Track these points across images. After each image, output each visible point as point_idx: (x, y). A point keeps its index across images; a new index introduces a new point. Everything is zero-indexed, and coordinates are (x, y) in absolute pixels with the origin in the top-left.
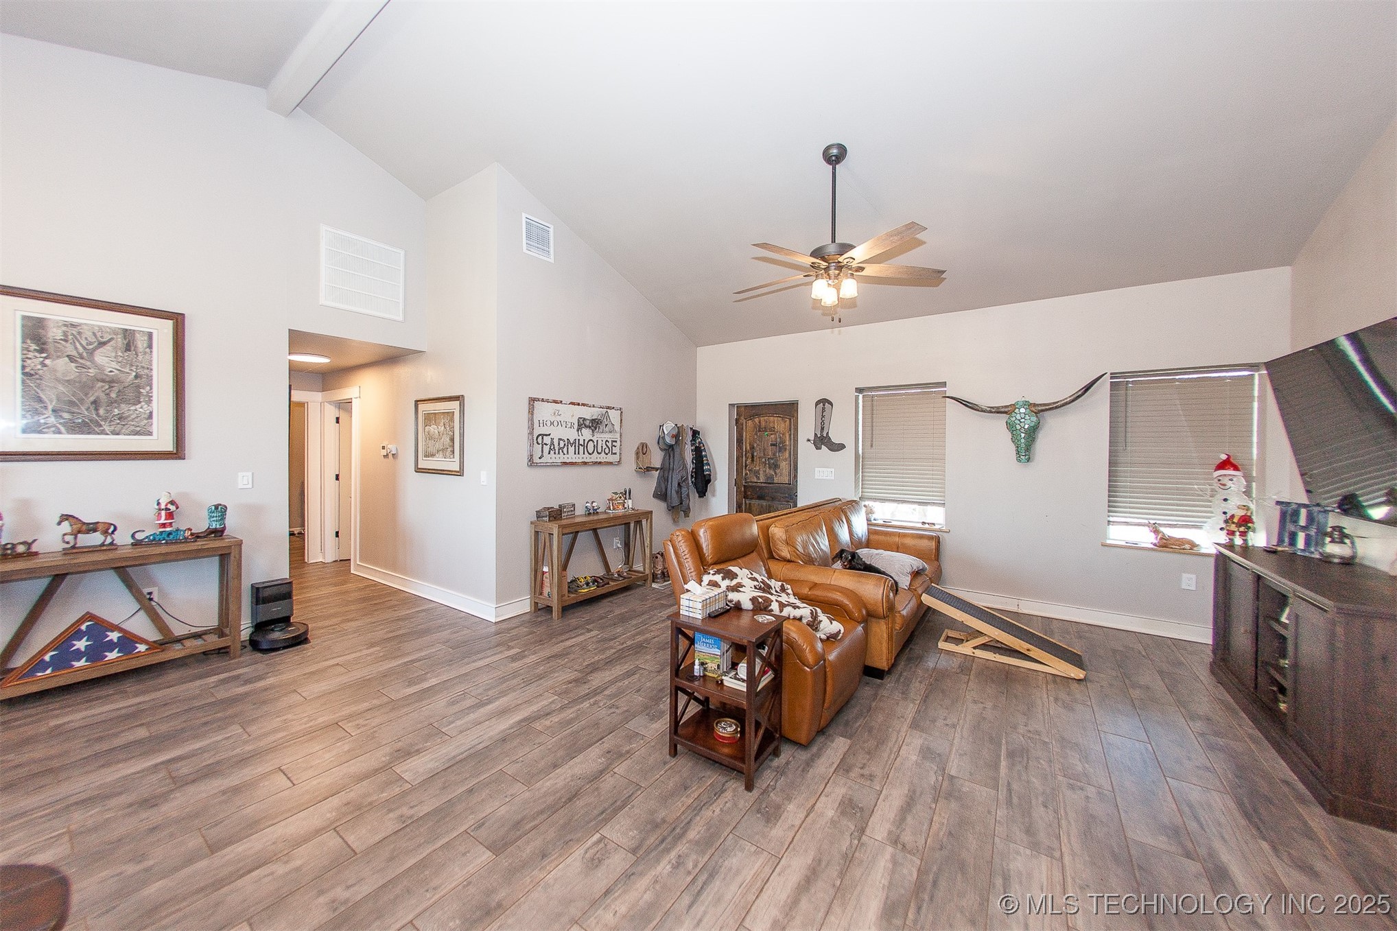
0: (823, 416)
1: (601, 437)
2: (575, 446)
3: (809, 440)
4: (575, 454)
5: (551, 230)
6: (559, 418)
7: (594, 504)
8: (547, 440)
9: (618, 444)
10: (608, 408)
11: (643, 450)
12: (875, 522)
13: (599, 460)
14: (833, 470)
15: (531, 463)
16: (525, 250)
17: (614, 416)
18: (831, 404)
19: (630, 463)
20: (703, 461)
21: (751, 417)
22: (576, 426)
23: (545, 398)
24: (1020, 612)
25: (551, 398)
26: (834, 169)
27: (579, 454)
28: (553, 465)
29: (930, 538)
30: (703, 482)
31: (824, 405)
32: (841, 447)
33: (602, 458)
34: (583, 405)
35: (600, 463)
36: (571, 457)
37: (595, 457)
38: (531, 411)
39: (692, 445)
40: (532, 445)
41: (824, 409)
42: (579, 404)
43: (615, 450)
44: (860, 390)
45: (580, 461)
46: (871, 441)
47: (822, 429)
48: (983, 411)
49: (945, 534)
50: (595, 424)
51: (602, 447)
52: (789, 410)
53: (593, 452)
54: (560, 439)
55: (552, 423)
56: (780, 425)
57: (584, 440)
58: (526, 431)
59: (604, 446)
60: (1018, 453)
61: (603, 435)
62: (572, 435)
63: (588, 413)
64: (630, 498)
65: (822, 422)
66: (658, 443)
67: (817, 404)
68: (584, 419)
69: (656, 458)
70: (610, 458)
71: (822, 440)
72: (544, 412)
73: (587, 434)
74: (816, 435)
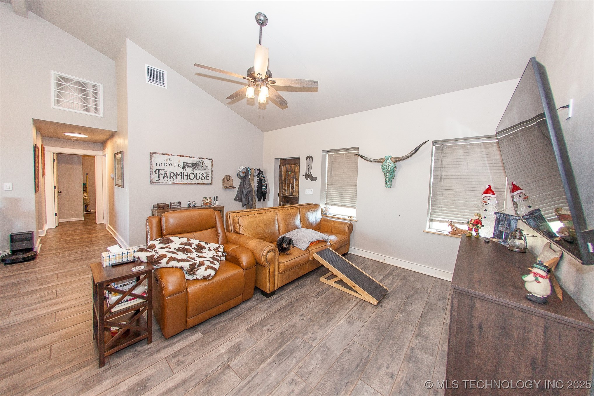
0: (309, 164)
1: (198, 172)
2: (181, 176)
3: (303, 176)
4: (181, 179)
6: (170, 162)
7: (194, 203)
8: (162, 172)
9: (210, 175)
10: (204, 158)
11: (227, 179)
12: (329, 215)
13: (197, 182)
14: (312, 190)
15: (151, 182)
16: (147, 82)
17: (208, 163)
18: (312, 158)
19: (218, 184)
20: (262, 184)
21: (285, 165)
22: (182, 166)
23: (160, 152)
24: (385, 263)
25: (164, 153)
27: (184, 179)
28: (166, 184)
29: (346, 224)
31: (310, 159)
32: (316, 179)
33: (200, 181)
34: (187, 157)
35: (198, 184)
36: (179, 180)
37: (195, 181)
38: (151, 159)
39: (257, 177)
40: (151, 174)
41: (309, 161)
42: (183, 156)
43: (208, 178)
44: (327, 152)
45: (185, 182)
46: (330, 178)
47: (309, 170)
48: (371, 161)
49: (355, 222)
50: (194, 166)
51: (199, 176)
52: (296, 161)
53: (193, 179)
54: (171, 172)
55: (165, 165)
57: (187, 173)
58: (149, 168)
59: (201, 176)
60: (386, 183)
61: (200, 171)
62: (180, 170)
63: (190, 161)
64: (217, 200)
65: (309, 167)
66: (237, 175)
67: (307, 158)
68: (187, 163)
69: (237, 183)
70: (205, 182)
71: (309, 176)
72: (157, 159)
73: (189, 170)
74: (306, 173)
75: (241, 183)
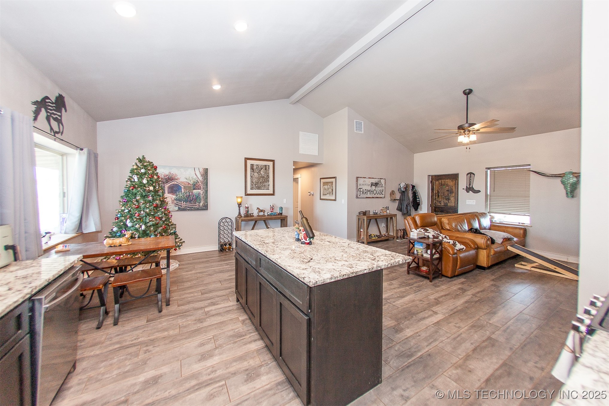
0: (470, 179)
1: (378, 189)
2: (370, 192)
3: (464, 189)
5: (363, 123)
6: (365, 183)
7: (376, 211)
8: (362, 190)
9: (384, 191)
10: (381, 179)
11: (393, 193)
12: (495, 222)
13: (377, 196)
14: (475, 201)
15: (357, 197)
16: (355, 131)
17: (383, 181)
18: (474, 174)
19: (388, 197)
20: (416, 197)
21: (438, 180)
22: (370, 185)
23: (361, 177)
24: (569, 262)
25: (363, 177)
26: (467, 97)
27: (371, 194)
28: (363, 198)
29: (521, 229)
30: (416, 205)
31: (471, 175)
32: (479, 191)
33: (379, 196)
34: (373, 178)
35: (378, 197)
36: (369, 195)
37: (376, 196)
38: (357, 181)
39: (412, 191)
40: (357, 192)
41: (470, 177)
42: (371, 178)
43: (383, 193)
44: (489, 168)
45: (371, 197)
46: (493, 189)
47: (470, 184)
48: (548, 176)
49: (529, 228)
50: (376, 184)
52: (455, 177)
53: (376, 194)
54: (365, 190)
55: (363, 185)
56: (450, 183)
57: (373, 190)
58: (355, 187)
59: (379, 192)
60: (567, 194)
61: (379, 188)
62: (369, 188)
63: (374, 181)
64: (388, 210)
65: (470, 182)
66: (398, 190)
67: (467, 174)
68: (373, 183)
69: (398, 196)
70: (381, 196)
71: (470, 189)
72: (361, 181)
73: (374, 187)
74: (467, 187)
75: (401, 196)
